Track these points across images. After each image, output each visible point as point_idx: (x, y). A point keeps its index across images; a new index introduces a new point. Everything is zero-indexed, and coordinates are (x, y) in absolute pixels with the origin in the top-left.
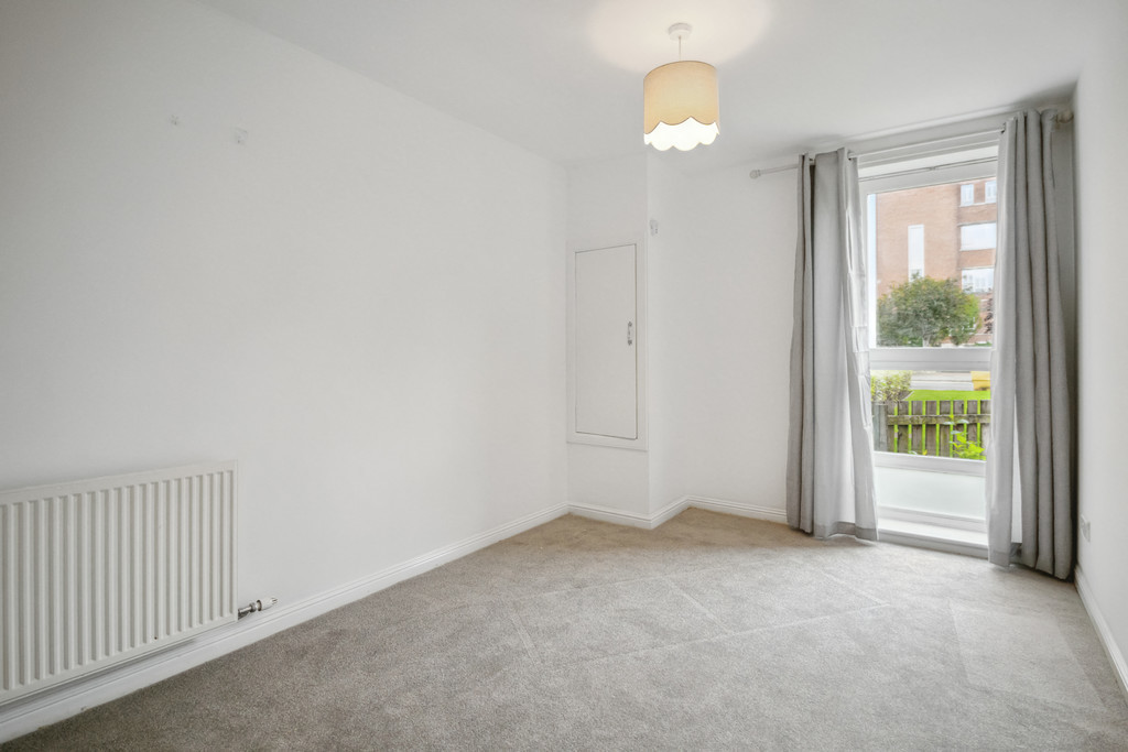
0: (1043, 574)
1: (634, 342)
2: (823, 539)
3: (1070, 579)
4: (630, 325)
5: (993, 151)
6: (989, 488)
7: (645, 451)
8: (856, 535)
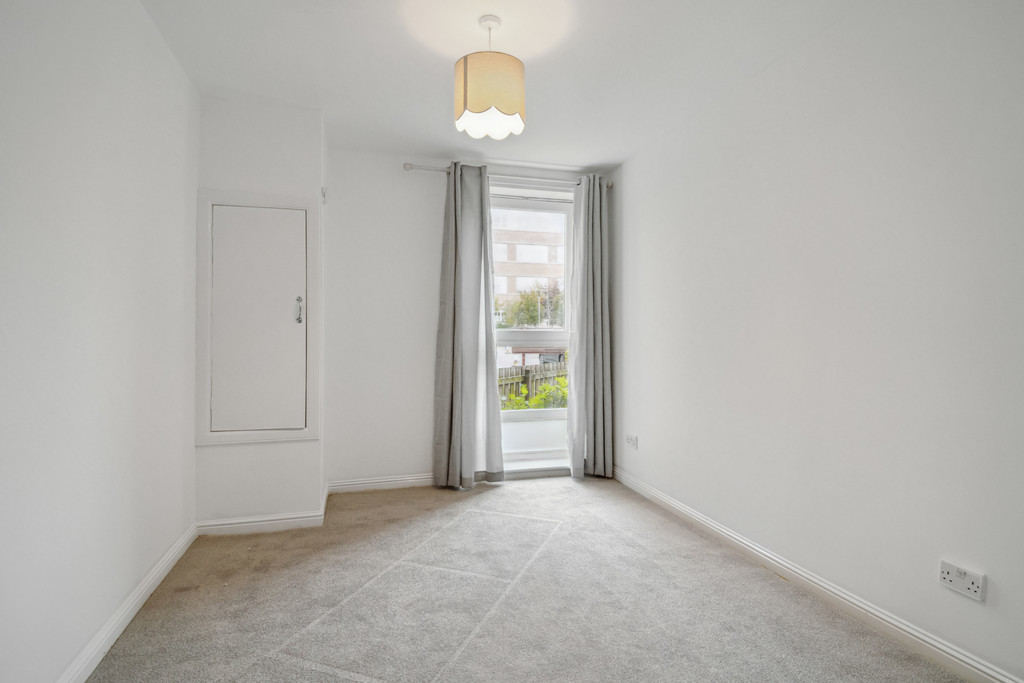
0: (599, 477)
1: (304, 321)
2: (469, 488)
3: (613, 478)
4: (299, 299)
5: (570, 196)
6: (570, 427)
7: (317, 440)
8: (490, 479)
